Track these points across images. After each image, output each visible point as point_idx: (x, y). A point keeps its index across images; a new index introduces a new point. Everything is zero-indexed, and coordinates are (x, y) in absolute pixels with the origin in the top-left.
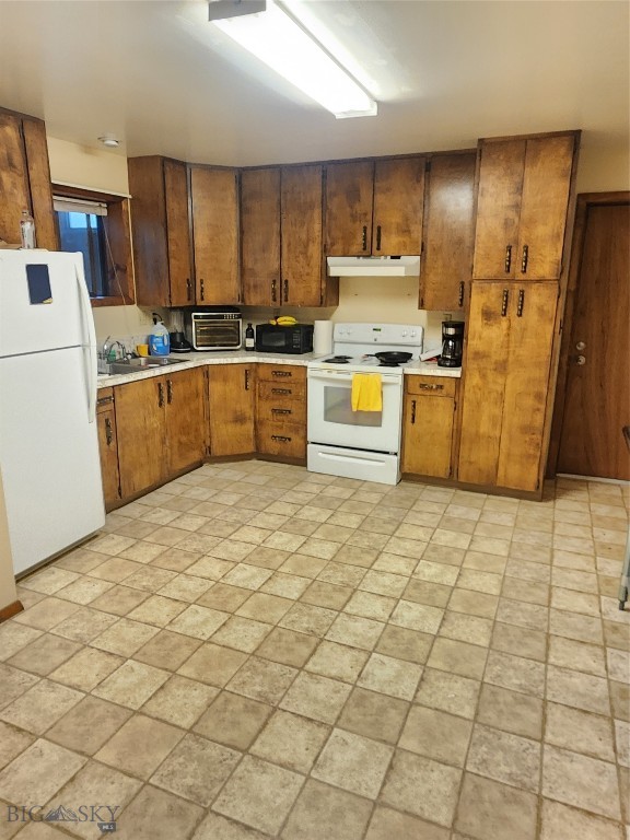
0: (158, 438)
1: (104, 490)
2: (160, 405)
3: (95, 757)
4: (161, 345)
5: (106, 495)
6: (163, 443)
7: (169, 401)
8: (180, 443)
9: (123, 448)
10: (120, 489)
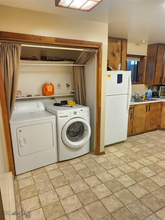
0: (144, 120)
1: (128, 131)
2: (146, 111)
3: (114, 194)
4: (149, 95)
5: (128, 132)
6: (146, 122)
7: (149, 111)
8: (151, 122)
9: (134, 121)
10: (132, 131)
